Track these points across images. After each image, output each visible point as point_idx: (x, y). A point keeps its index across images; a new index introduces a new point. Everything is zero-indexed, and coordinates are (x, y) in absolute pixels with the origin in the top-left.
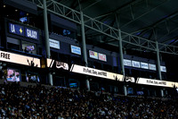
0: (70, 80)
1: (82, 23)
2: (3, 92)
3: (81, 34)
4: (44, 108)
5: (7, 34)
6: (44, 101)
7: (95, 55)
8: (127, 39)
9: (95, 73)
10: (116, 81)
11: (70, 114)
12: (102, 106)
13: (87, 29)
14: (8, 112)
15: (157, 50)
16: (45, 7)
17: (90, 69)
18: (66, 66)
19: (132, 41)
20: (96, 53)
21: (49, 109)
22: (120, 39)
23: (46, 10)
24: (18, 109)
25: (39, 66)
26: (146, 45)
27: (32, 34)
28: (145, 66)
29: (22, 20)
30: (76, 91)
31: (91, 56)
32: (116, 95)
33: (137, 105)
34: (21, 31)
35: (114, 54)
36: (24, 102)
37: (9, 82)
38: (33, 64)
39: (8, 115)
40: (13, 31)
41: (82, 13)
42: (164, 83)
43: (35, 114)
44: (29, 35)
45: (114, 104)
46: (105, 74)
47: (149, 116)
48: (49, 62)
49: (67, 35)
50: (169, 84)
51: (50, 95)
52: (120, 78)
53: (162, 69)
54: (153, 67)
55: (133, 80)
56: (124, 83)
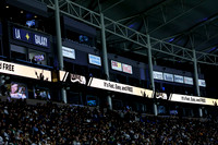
0: (88, 96)
1: (103, 27)
2: (6, 112)
3: (101, 41)
4: (56, 130)
5: (11, 41)
6: (56, 122)
7: (118, 67)
8: (157, 46)
9: (119, 88)
10: (144, 98)
11: (88, 138)
12: (127, 129)
13: (108, 35)
14: (11, 136)
15: (195, 60)
16: (56, 7)
17: (112, 83)
18: (83, 80)
19: (164, 49)
20: (119, 64)
21: (62, 132)
22: (149, 46)
23: (58, 11)
24: (24, 132)
25: (50, 80)
26: (181, 53)
27: (41, 41)
28: (180, 79)
29: (29, 24)
30: (95, 110)
31: (113, 67)
32: (144, 115)
33: (170, 127)
34: (28, 37)
35: (142, 65)
36: (32, 123)
37: (13, 99)
38: (42, 77)
39: (12, 139)
40: (18, 37)
41: (102, 15)
42: (204, 101)
43: (45, 138)
44: (37, 42)
45: (142, 125)
46: (130, 90)
47: (185, 140)
48: (62, 75)
49: (84, 42)
50: (209, 102)
51: (63, 114)
52: (149, 94)
53: (201, 83)
54: (189, 81)
55: (165, 96)
56: (154, 100)
